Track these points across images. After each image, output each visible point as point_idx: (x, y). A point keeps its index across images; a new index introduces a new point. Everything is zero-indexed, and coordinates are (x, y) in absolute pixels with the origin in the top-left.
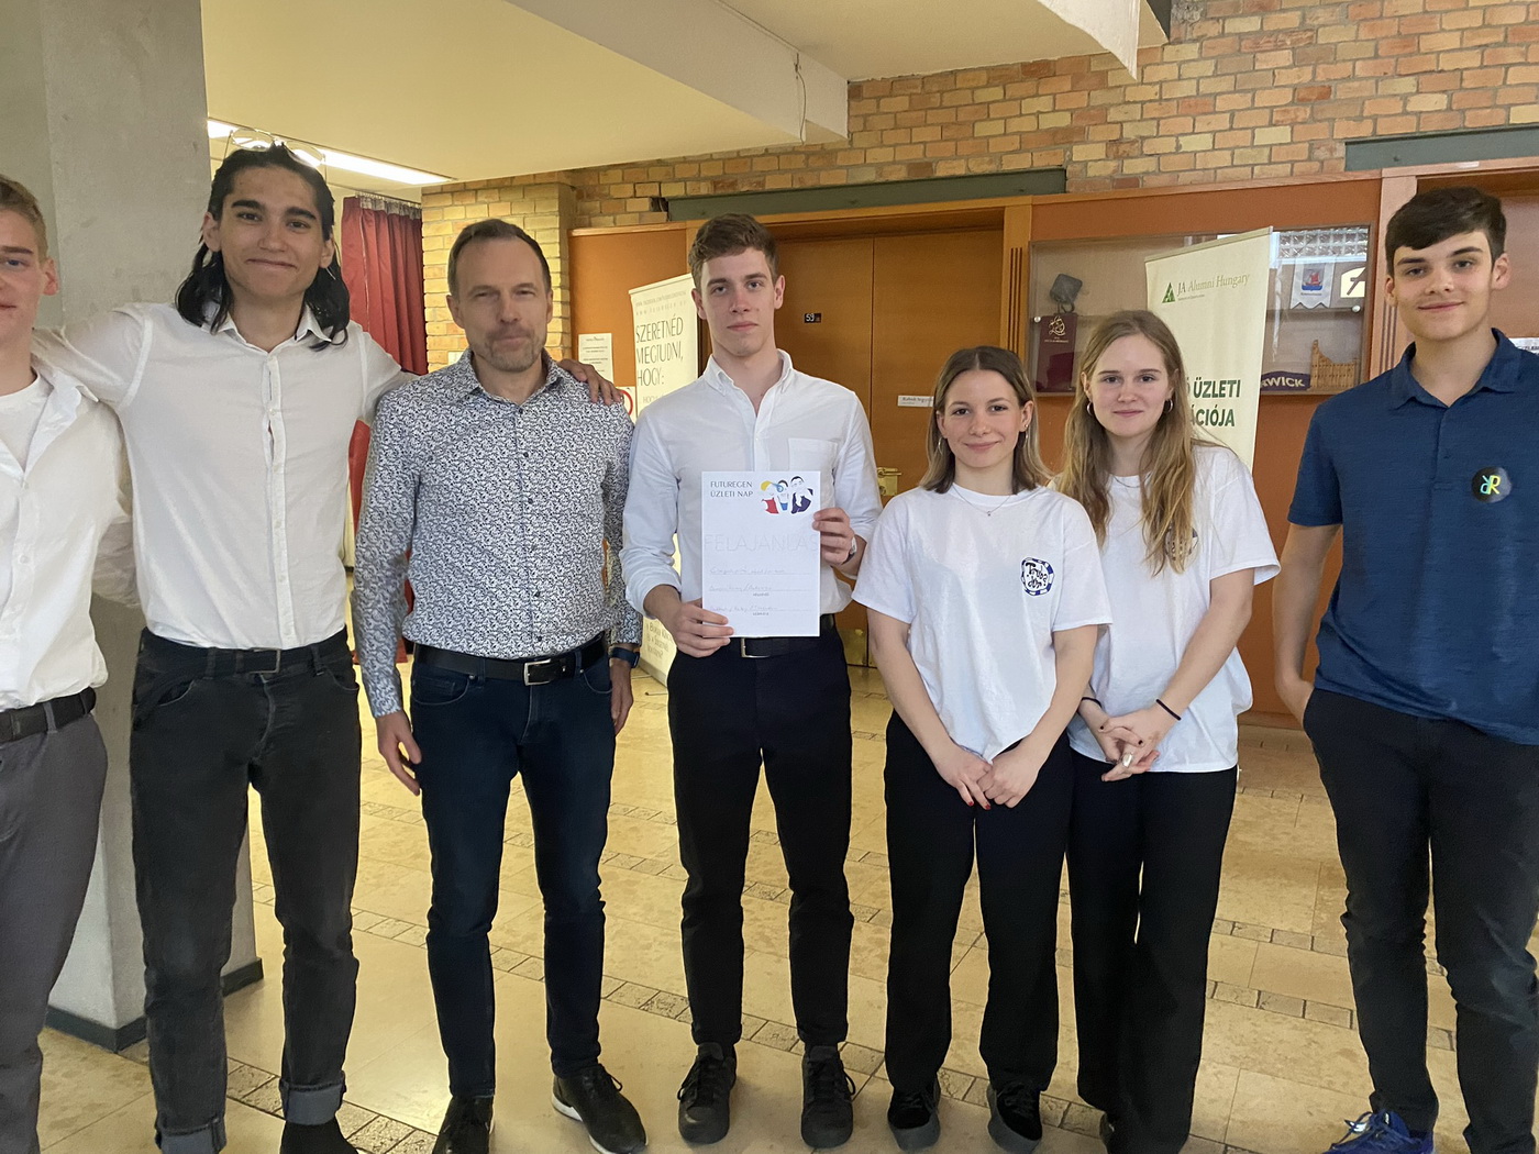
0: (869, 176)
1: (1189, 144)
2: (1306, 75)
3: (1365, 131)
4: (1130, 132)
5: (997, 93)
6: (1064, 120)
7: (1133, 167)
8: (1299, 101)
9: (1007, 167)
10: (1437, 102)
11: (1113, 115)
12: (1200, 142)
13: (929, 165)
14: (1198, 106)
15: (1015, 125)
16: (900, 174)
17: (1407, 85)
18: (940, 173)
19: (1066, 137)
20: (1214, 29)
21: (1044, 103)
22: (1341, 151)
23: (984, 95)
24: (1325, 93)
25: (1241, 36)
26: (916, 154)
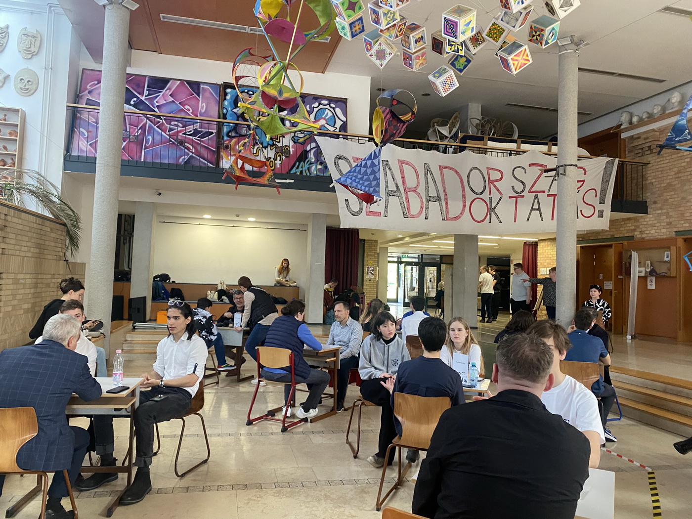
0: (605, 237)
1: (652, 232)
2: (668, 220)
3: (676, 230)
4: (643, 229)
5: (623, 223)
6: (633, 228)
7: (644, 236)
8: (667, 225)
9: (626, 236)
10: (687, 225)
11: (641, 227)
12: (653, 232)
13: (613, 235)
14: (653, 225)
15: (626, 228)
16: (609, 237)
17: (682, 222)
18: (615, 237)
19: (634, 230)
20: (654, 212)
21: (630, 225)
22: (674, 233)
23: (622, 223)
24: (671, 223)
25: (659, 213)
26: (612, 233)
